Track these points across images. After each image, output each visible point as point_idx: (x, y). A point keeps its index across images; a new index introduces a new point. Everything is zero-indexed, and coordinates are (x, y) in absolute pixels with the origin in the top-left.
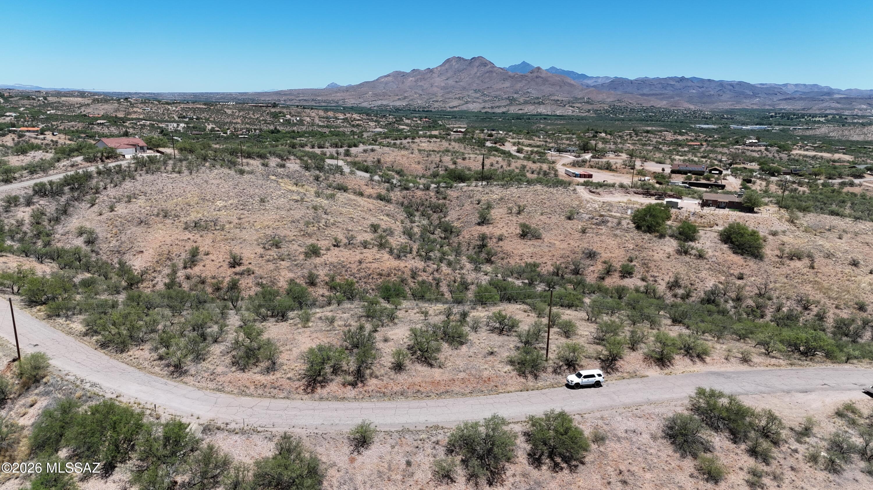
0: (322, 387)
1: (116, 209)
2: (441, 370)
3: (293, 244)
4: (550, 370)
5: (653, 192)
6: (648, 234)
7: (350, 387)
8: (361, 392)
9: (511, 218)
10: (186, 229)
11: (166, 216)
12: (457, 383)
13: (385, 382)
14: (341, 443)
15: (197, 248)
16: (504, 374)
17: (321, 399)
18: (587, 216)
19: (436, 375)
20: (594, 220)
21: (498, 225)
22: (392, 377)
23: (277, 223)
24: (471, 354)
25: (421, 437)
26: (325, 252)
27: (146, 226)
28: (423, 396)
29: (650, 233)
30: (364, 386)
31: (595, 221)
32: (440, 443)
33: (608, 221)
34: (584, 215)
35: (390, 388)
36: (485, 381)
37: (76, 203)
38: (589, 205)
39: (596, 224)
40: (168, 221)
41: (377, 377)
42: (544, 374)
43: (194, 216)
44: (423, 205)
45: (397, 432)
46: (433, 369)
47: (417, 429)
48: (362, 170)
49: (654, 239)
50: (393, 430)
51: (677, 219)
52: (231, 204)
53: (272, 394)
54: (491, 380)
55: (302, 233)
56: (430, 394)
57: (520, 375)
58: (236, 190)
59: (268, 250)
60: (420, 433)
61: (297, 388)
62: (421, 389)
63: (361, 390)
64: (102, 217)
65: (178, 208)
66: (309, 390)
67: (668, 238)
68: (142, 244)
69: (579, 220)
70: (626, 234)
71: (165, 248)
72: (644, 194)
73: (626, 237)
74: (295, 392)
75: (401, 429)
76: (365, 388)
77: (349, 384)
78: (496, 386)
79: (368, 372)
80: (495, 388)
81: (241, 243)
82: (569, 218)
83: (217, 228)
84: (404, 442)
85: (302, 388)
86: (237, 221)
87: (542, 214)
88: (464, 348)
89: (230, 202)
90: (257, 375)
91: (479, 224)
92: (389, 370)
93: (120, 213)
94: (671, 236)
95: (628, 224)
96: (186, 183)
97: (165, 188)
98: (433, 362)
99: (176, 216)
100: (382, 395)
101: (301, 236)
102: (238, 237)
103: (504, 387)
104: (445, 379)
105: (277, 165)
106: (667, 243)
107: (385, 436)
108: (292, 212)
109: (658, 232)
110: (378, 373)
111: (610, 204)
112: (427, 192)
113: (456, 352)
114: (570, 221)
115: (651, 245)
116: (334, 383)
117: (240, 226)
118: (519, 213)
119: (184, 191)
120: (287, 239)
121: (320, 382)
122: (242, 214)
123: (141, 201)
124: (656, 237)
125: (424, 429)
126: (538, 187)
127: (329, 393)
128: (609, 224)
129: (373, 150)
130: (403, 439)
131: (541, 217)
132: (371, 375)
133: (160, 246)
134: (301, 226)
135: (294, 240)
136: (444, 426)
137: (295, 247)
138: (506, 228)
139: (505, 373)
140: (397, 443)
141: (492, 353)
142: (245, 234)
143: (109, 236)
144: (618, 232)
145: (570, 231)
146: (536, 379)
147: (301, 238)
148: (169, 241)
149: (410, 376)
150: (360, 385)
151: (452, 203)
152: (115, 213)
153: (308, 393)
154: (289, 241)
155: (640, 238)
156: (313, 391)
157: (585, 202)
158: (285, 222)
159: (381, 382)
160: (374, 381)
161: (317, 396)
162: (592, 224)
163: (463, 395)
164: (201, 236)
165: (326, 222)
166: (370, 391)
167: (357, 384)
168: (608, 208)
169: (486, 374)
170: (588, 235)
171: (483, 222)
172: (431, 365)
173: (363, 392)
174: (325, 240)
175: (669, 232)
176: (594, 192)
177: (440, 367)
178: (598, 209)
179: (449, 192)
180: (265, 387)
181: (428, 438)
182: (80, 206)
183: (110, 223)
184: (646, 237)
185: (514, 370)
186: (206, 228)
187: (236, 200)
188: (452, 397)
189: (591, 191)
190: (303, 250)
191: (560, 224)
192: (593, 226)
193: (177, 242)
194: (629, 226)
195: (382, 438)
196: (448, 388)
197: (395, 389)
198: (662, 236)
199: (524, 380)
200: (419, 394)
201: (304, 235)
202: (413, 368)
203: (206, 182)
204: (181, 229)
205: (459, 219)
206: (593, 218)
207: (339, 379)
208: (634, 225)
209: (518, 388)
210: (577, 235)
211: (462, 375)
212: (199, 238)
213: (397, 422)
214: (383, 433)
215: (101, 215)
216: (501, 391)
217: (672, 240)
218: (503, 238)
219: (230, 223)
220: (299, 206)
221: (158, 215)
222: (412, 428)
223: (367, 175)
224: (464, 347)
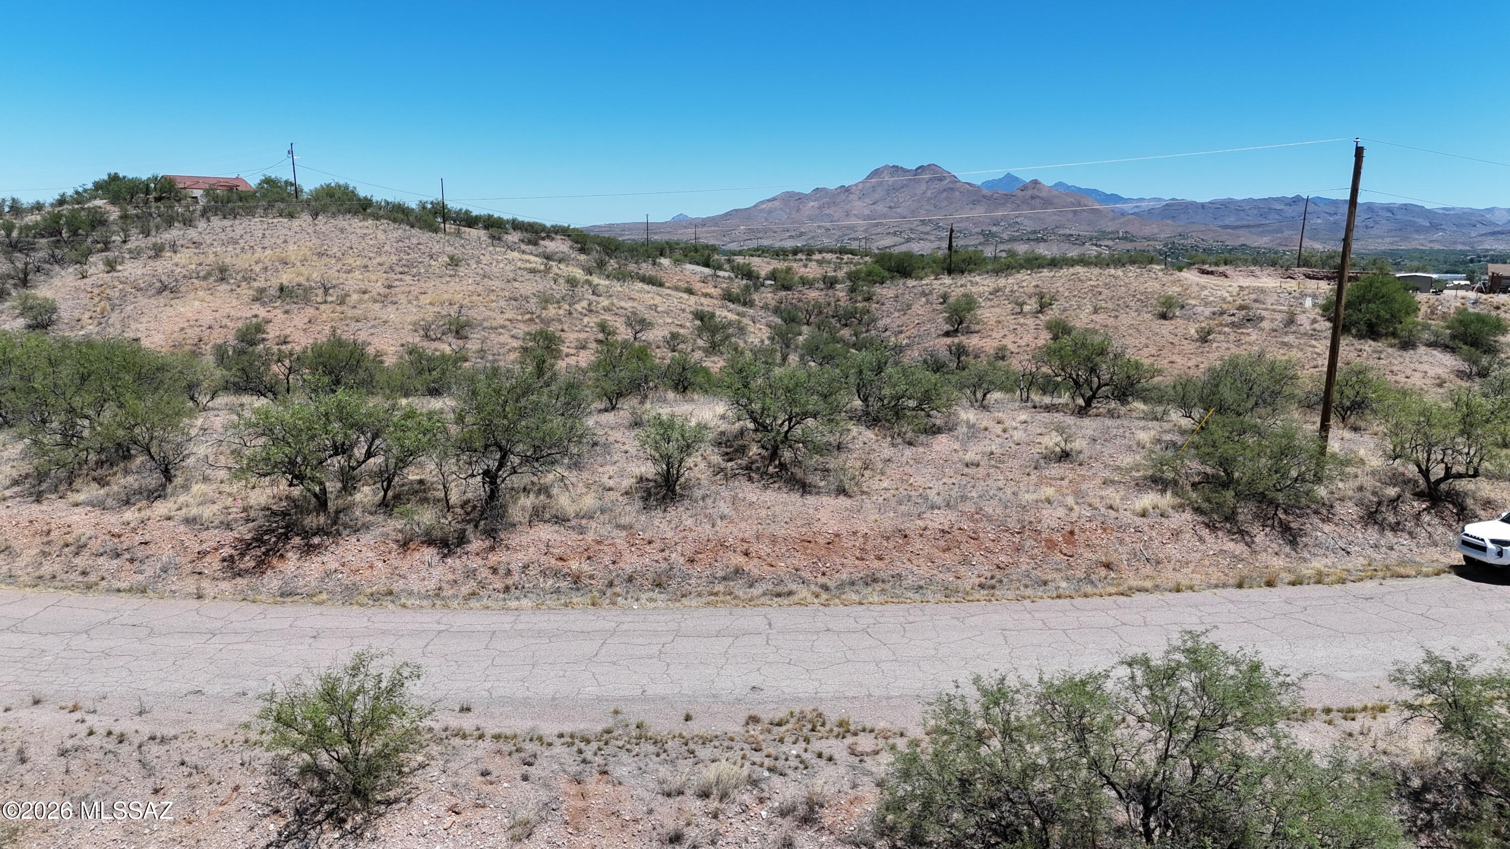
0: (309, 550)
1: (119, 268)
2: (842, 501)
3: (500, 334)
4: (1349, 510)
6: (1371, 342)
7: (429, 554)
8: (470, 574)
9: (1022, 321)
10: (256, 299)
11: (223, 279)
12: (917, 544)
13: (590, 537)
15: (259, 329)
16: (1139, 521)
17: (286, 594)
18: (1208, 312)
19: (823, 515)
20: (1225, 316)
21: (994, 335)
22: (625, 520)
23: (475, 298)
24: (970, 456)
25: (710, 773)
26: (572, 351)
27: (172, 295)
28: (757, 591)
29: (1374, 340)
30: (492, 549)
31: (1230, 319)
32: (827, 817)
33: (1262, 319)
34: (1199, 309)
35: (607, 560)
36: (1051, 545)
37: (57, 268)
38: (1206, 292)
39: (1233, 324)
40: (224, 287)
41: (560, 520)
42: (1327, 528)
43: (286, 278)
44: (821, 313)
45: (571, 739)
46: (811, 500)
47: (695, 728)
48: (698, 264)
49: (1390, 350)
50: (549, 729)
51: (1432, 313)
52: (381, 265)
53: (92, 578)
54: (1080, 537)
55: (528, 316)
56: (793, 587)
57: (1212, 527)
58: (400, 244)
59: (434, 340)
60: (704, 753)
61: (202, 554)
62: (752, 567)
63: (475, 563)
64: (85, 281)
65: (257, 269)
66: (248, 562)
67: (1422, 349)
68: (142, 327)
69: (1188, 319)
70: (1314, 342)
71: (193, 333)
72: (1329, 279)
73: (1314, 347)
74: (189, 568)
75: (599, 728)
76: (493, 558)
77: (430, 542)
78: (1108, 566)
79: (527, 502)
80: (1103, 572)
81: (373, 327)
82: (1164, 316)
83: (329, 299)
84: (596, 803)
85: (227, 551)
86: (383, 291)
87: (1096, 311)
88: (942, 444)
89: (379, 260)
90: (77, 510)
91: (947, 334)
92: (623, 500)
93: (126, 274)
94: (1430, 345)
95: (1314, 321)
96: (298, 229)
97: (247, 237)
98: (815, 479)
99: (245, 279)
100: (563, 584)
101: (525, 322)
102: (371, 315)
103: (1148, 570)
104: (863, 529)
105: (522, 241)
106: (1425, 358)
107: (496, 765)
108: (516, 284)
109: (1394, 335)
110: (564, 501)
111: (1263, 291)
112: (830, 292)
113: (909, 452)
114: (1167, 322)
115: (1382, 362)
116: (367, 538)
117: (383, 299)
118: (1042, 308)
119: (285, 242)
120: (486, 324)
121: (306, 534)
122: (401, 280)
123: (182, 257)
124: (1392, 346)
125: (735, 728)
126: (1079, 269)
127: (328, 574)
128: (1266, 325)
130: (593, 784)
131: (1094, 317)
132: (537, 515)
133: (182, 329)
134: (533, 304)
135: (503, 327)
136: (856, 720)
137: (505, 338)
138: (1011, 337)
139: (1144, 514)
140: (548, 808)
141: (1065, 456)
142: (391, 313)
143: (87, 315)
144: (1290, 339)
145: (1170, 338)
146: (1293, 543)
147: (521, 326)
148: (207, 318)
149: (709, 517)
150: (476, 544)
151: (884, 308)
152: (115, 274)
153: (239, 574)
154: (492, 328)
155: (1352, 348)
156: (262, 565)
157: (1197, 289)
158: (494, 298)
159: (575, 536)
160: (545, 532)
161: (272, 581)
162: (1221, 325)
163: (949, 592)
164: (286, 312)
165: (589, 305)
166: (515, 567)
167: (462, 540)
168: (1253, 296)
169: (1051, 517)
170: (1215, 345)
171: (956, 331)
172: (805, 488)
173: (484, 573)
174: (580, 331)
175: (1426, 336)
176: (1212, 273)
177: (842, 491)
178: (1230, 299)
179: (878, 289)
180: (80, 548)
181: (754, 783)
182: (63, 273)
183: (96, 291)
184: (1366, 348)
185: (1180, 508)
186: (307, 301)
187: (394, 258)
188: (897, 599)
189: (1204, 272)
190: (516, 344)
191: (1142, 328)
192: (1226, 329)
193: (225, 321)
194: (1316, 326)
195: (470, 776)
196: (876, 564)
197: (631, 562)
198: (1407, 344)
199: (1239, 548)
200: (739, 587)
201: (531, 320)
202: (726, 494)
203: (342, 231)
204: (246, 299)
205: (901, 332)
206: (1222, 313)
207: (394, 525)
208: (1328, 324)
209: (1216, 576)
210: (1189, 347)
211: (940, 519)
212: (281, 316)
213: (591, 690)
214: (487, 744)
215: (84, 277)
216: (1134, 583)
217: (1435, 352)
218: (1008, 353)
219: (364, 293)
220: (537, 278)
221: (205, 278)
222: (659, 726)
223: (707, 270)
224: (943, 438)
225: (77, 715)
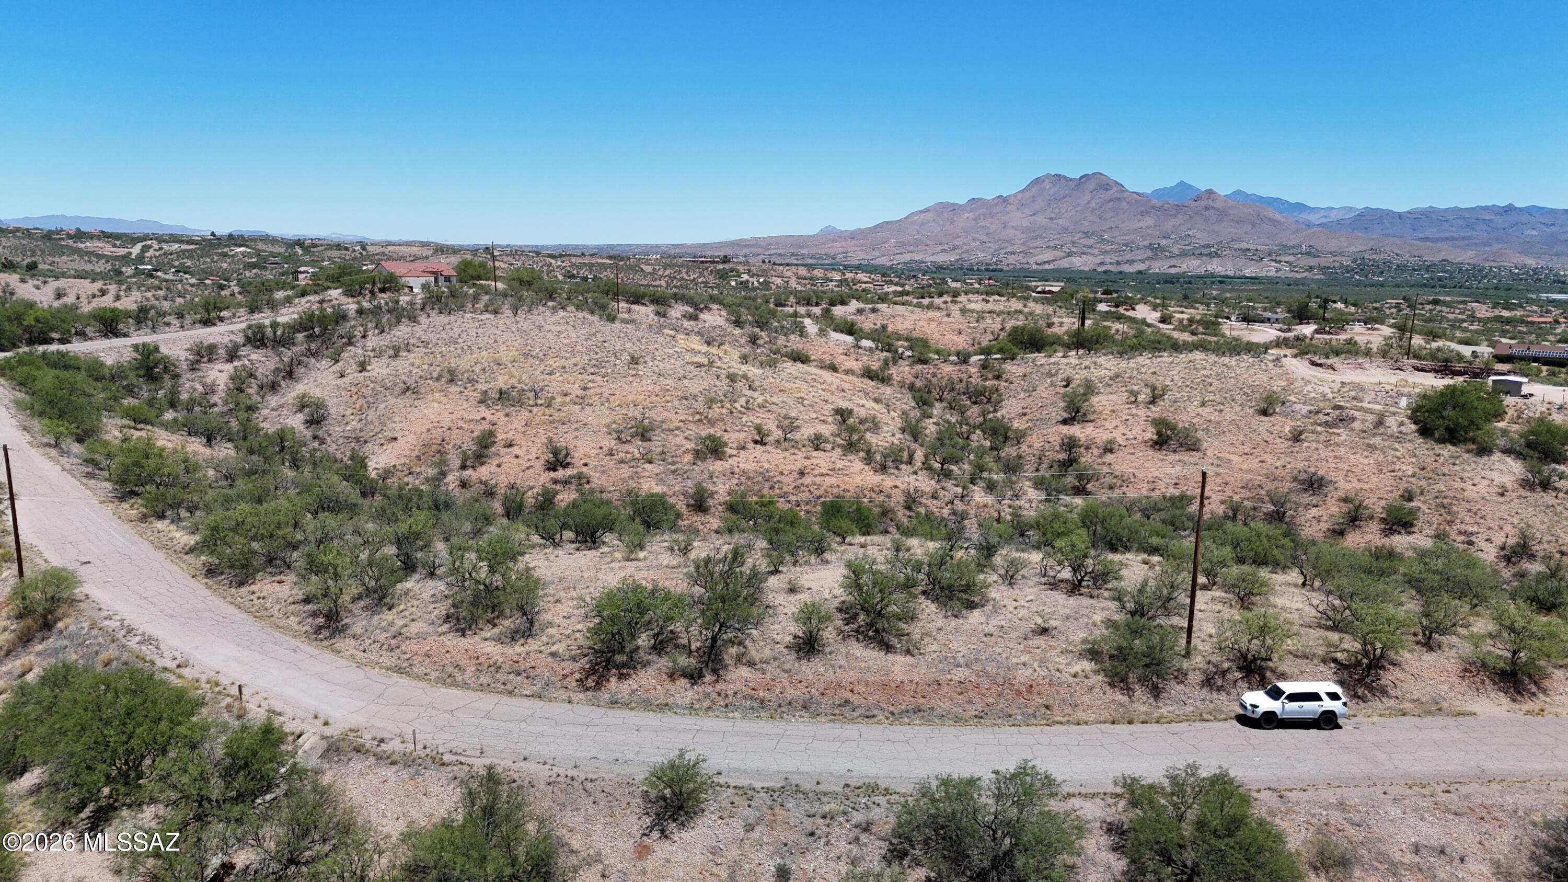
0: (622, 677)
1: (369, 368)
2: (909, 659)
3: (676, 436)
4: (1196, 678)
5: (1459, 366)
6: (1450, 447)
7: (684, 682)
8: (708, 695)
9: (1134, 411)
10: (481, 402)
11: (452, 381)
12: (945, 690)
13: (768, 676)
14: (624, 805)
15: (491, 434)
16: (1071, 680)
17: (614, 703)
18: (1305, 409)
19: (896, 669)
20: (1320, 416)
21: (1107, 424)
22: (787, 666)
23: (654, 399)
24: (990, 629)
25: (827, 808)
26: (734, 452)
27: (414, 396)
28: (855, 714)
29: (1454, 444)
30: (717, 681)
31: (1323, 418)
32: (874, 829)
33: (1354, 419)
34: (1297, 407)
35: (778, 691)
36: (1019, 693)
37: (313, 360)
38: (1309, 388)
39: (1327, 424)
40: (454, 389)
41: (751, 664)
42: (1180, 687)
43: (502, 382)
44: (953, 389)
45: (768, 790)
46: (891, 657)
47: (821, 788)
48: (842, 332)
49: (1466, 456)
50: (758, 785)
51: (1519, 417)
52: (575, 365)
53: (509, 687)
54: (1035, 690)
55: (697, 417)
56: (875, 712)
57: (1112, 685)
58: (589, 342)
59: (625, 443)
60: (824, 799)
61: (565, 676)
62: (854, 698)
63: (709, 689)
64: (344, 379)
65: (477, 369)
66: (590, 683)
67: (1497, 456)
68: (397, 426)
69: (1286, 417)
70: (1397, 445)
71: (437, 434)
72: (1436, 371)
73: (1396, 450)
74: (559, 685)
75: (779, 785)
76: (718, 687)
77: (684, 675)
78: (1047, 707)
79: (733, 650)
80: (1043, 710)
81: (577, 429)
82: (1264, 413)
83: (539, 402)
84: (779, 818)
85: (577, 676)
86: (580, 392)
87: (1203, 404)
89: (574, 360)
90: (487, 643)
91: (1065, 422)
92: (785, 651)
93: (375, 374)
94: (1507, 451)
95: (1402, 424)
96: (503, 327)
97: (464, 335)
98: (894, 641)
99: (470, 381)
100: (756, 704)
101: (695, 422)
102: (573, 418)
103: (1069, 710)
104: (917, 679)
105: (684, 316)
106: (1497, 466)
107: (736, 799)
108: (686, 382)
109: (1473, 441)
110: (754, 654)
111: (1360, 388)
112: (963, 367)
113: (954, 623)
114: (1266, 419)
115: (1457, 468)
116: (650, 671)
117: (581, 401)
118: (1153, 401)
119: (495, 341)
120: (665, 426)
121: (618, 667)
122: (593, 381)
123: (416, 356)
124: (1468, 451)
125: (839, 789)
126: (1198, 355)
127: (633, 691)
128: (1357, 425)
129: (874, 311)
130: (777, 810)
131: (1200, 410)
132: (739, 659)
133: (429, 430)
134: (700, 405)
135: (678, 428)
136: (892, 788)
137: (680, 440)
138: (1122, 429)
139: (1075, 676)
140: (760, 820)
141: (1044, 631)
142: (588, 415)
143: (349, 411)
144: (1377, 440)
145: (1266, 436)
146: (1156, 697)
147: (692, 426)
148: (446, 421)
149: (832, 666)
150: (708, 678)
151: (1012, 387)
152: (367, 374)
153: (588, 689)
154: (669, 430)
155: (1431, 453)
156: (598, 686)
157: (1302, 383)
158: (668, 398)
159: (759, 675)
160: (744, 672)
161: (605, 696)
162: (1316, 423)
163: (958, 720)
164: (507, 415)
165: (747, 402)
166: (730, 693)
167: (701, 676)
168: (1353, 394)
169: (1023, 675)
170: (1306, 444)
171: (1073, 419)
172: (888, 648)
173: (714, 695)
174: (739, 431)
175: (1502, 442)
176: (1320, 365)
177: (908, 652)
178: (1330, 396)
179: (1008, 366)
180: (498, 669)
181: (845, 813)
182: (318, 365)
183: (354, 390)
184: (1445, 453)
185: (1097, 672)
186: (520, 402)
187: (586, 358)
188: (928, 722)
189: (1314, 364)
190: (690, 445)
191: (1242, 424)
192: (1319, 429)
193: (460, 423)
194: (1403, 428)
195: (725, 803)
196: (922, 701)
197: (791, 693)
198: (1484, 450)
199: (1123, 699)
200: (846, 710)
201: (700, 420)
202: (843, 650)
203: (540, 328)
204: (473, 402)
205: (1025, 414)
206: (1318, 412)
207: (663, 663)
208: (1414, 427)
209: (1105, 715)
210: (1282, 445)
211: (960, 674)
212: (503, 418)
213: (774, 767)
214: (731, 790)
215: (342, 376)
216: (1058, 719)
217: (1509, 460)
218: (1116, 447)
219: (566, 395)
220: (703, 374)
221: (438, 379)
222: (807, 786)
223: (850, 339)
224: (976, 612)
225: (547, 767)
